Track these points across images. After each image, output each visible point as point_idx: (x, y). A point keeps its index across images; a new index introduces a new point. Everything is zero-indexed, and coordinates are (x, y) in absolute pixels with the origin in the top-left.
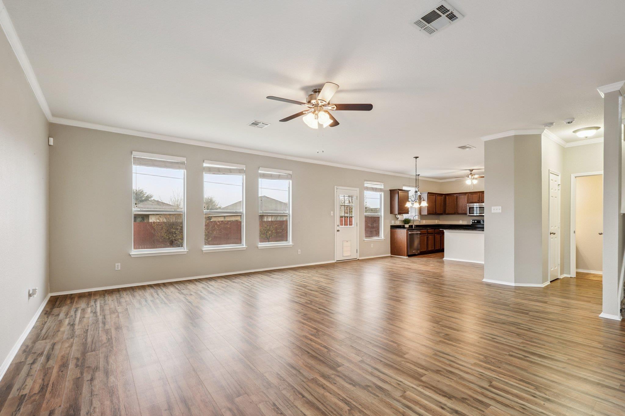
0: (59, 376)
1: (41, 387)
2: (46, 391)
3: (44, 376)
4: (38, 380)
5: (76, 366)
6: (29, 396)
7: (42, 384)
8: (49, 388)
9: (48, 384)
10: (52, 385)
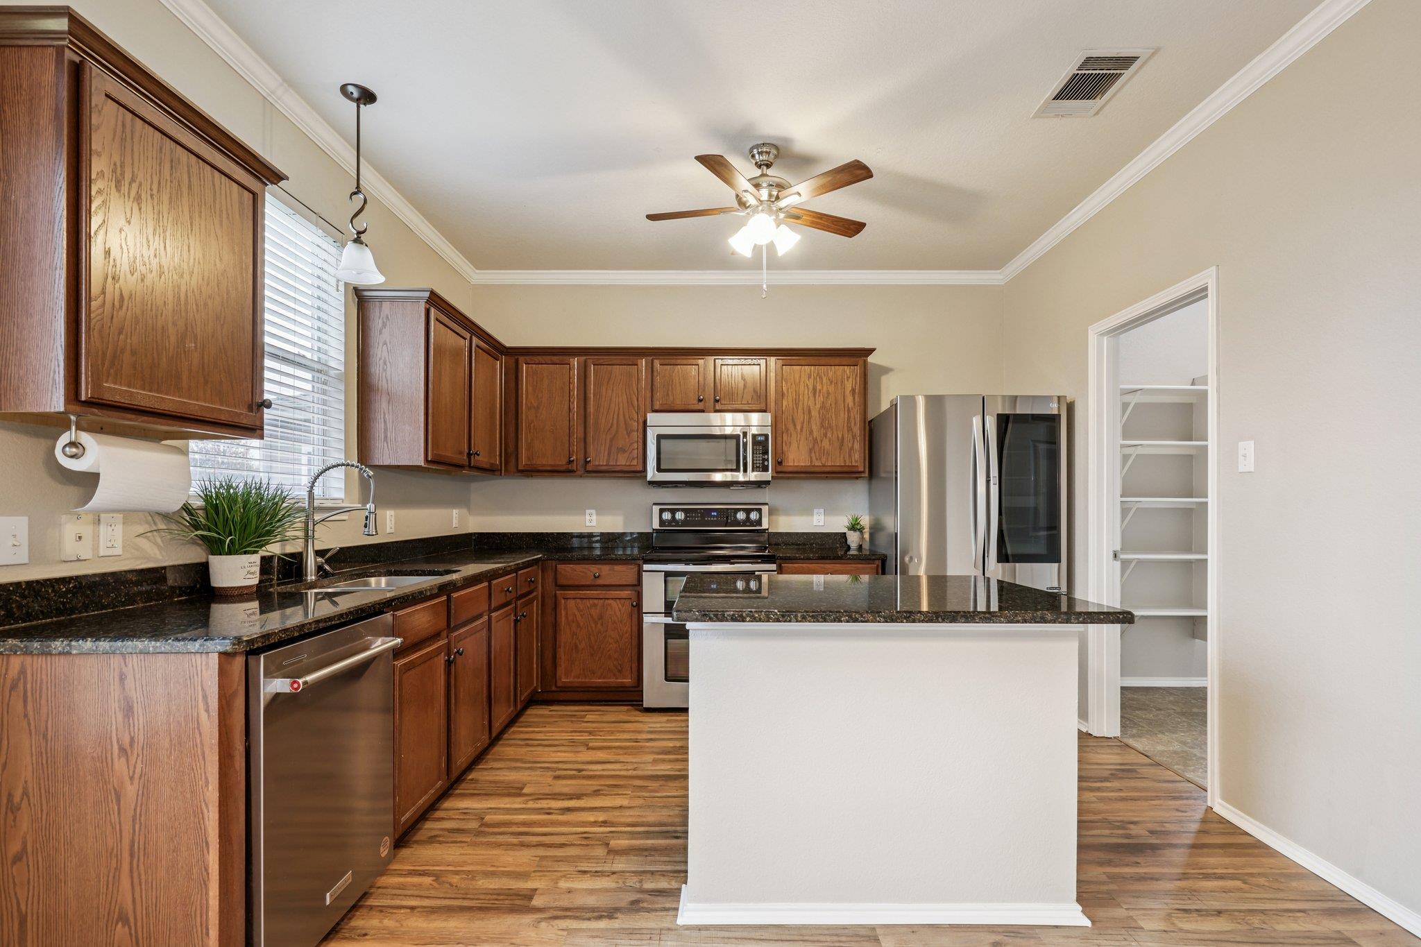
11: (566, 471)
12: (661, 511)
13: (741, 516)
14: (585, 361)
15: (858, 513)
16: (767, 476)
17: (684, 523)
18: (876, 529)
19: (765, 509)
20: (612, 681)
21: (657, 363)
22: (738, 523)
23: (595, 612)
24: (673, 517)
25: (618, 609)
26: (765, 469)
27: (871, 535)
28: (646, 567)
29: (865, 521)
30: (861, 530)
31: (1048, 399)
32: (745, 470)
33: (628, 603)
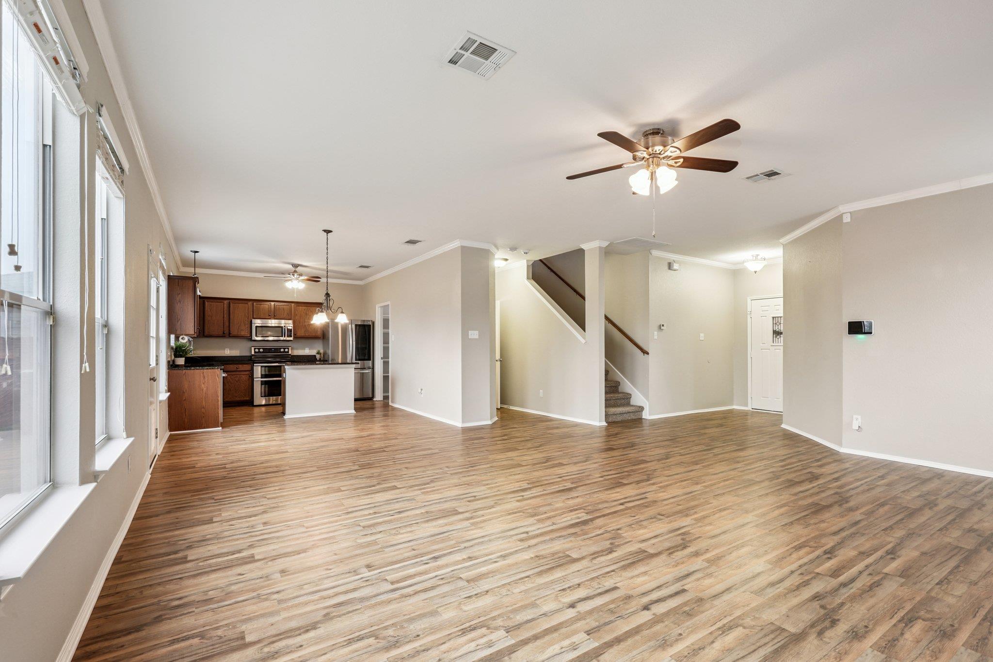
0: (875, 625)
1: (911, 625)
2: (907, 614)
3: (897, 640)
4: (910, 639)
5: (837, 622)
6: (933, 623)
7: (906, 628)
8: (901, 613)
9: (900, 621)
10: (895, 616)
11: (223, 336)
12: (255, 349)
13: (282, 350)
14: (229, 302)
15: (319, 349)
16: (291, 339)
17: (263, 352)
18: (325, 354)
19: (290, 348)
20: (242, 399)
21: (255, 304)
22: (281, 352)
23: (237, 379)
24: (259, 350)
25: (244, 377)
26: (291, 336)
27: (323, 355)
28: (255, 365)
29: (322, 351)
30: (320, 354)
31: (369, 321)
32: (285, 337)
33: (248, 376)
